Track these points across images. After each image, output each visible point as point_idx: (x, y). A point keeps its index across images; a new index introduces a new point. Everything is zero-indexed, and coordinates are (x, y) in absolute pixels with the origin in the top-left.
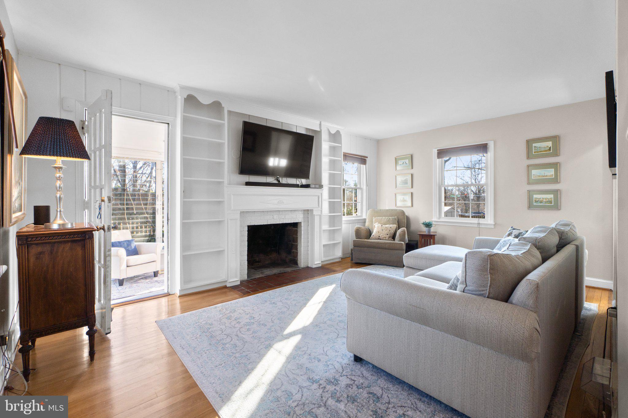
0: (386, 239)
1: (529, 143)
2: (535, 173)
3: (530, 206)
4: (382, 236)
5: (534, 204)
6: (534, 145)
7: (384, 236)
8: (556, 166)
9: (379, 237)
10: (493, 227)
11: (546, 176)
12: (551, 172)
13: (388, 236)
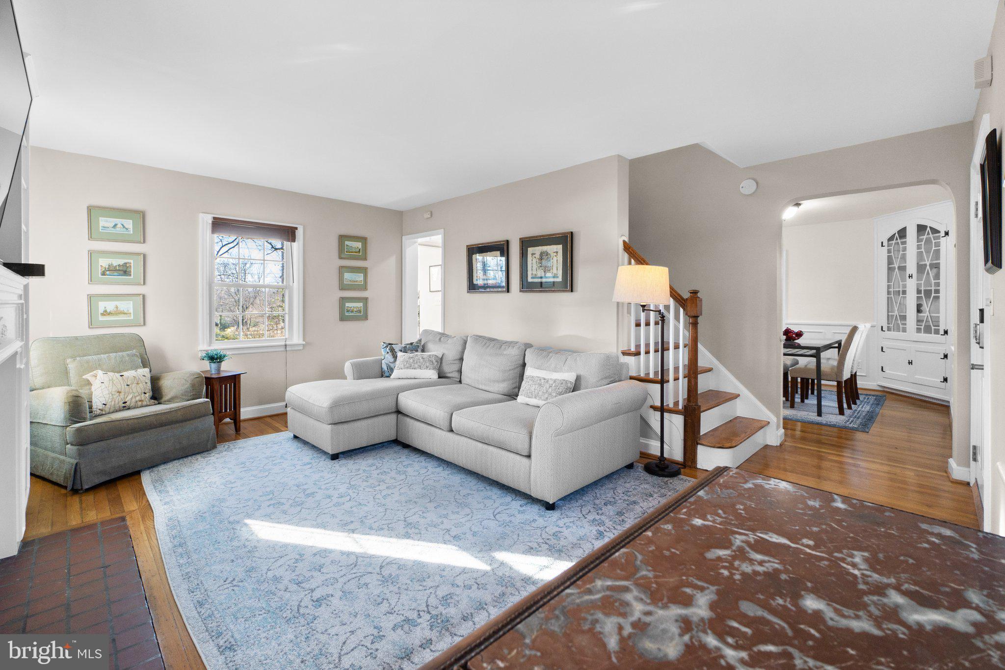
0: (145, 403)
1: (342, 238)
2: (348, 276)
3: (343, 318)
4: (134, 400)
5: (347, 314)
6: (347, 243)
7: (138, 398)
8: (364, 271)
9: (125, 403)
10: (302, 348)
11: (357, 281)
12: (360, 277)
13: (147, 395)
